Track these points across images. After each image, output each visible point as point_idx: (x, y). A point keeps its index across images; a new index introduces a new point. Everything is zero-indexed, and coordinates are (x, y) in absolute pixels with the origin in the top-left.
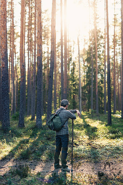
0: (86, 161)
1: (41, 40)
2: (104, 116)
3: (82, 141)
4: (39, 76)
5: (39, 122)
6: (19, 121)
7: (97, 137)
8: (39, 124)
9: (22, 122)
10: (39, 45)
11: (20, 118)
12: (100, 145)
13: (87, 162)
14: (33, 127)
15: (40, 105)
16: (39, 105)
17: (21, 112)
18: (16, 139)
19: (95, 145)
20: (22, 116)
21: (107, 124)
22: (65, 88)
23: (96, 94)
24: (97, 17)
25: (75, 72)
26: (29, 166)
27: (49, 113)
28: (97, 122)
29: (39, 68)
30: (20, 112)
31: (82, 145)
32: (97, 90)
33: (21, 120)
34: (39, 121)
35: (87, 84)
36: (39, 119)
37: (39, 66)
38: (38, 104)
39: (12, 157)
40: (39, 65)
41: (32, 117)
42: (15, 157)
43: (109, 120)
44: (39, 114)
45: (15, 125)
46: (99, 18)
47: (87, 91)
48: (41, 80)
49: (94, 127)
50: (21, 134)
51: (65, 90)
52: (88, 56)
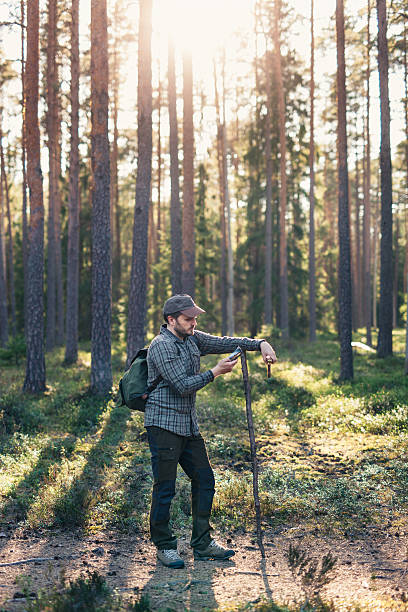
0: (311, 528)
1: (104, 73)
2: (310, 347)
3: (268, 443)
4: (101, 208)
5: (101, 374)
6: (28, 372)
7: (316, 425)
8: (101, 381)
9: (39, 376)
10: (100, 91)
11: (29, 359)
12: (338, 460)
13: (315, 532)
14: (82, 393)
15: (105, 313)
16: (101, 312)
17: (33, 340)
18: (22, 441)
19: (320, 459)
20: (36, 353)
21: (337, 376)
22: (186, 252)
23: (282, 273)
24: (284, 10)
25: (206, 200)
26: (92, 556)
27: (135, 340)
28: (299, 371)
29: (101, 177)
30: (30, 339)
31: (274, 458)
32: (284, 262)
33: (34, 368)
34: (99, 369)
35: (251, 241)
36: (103, 363)
37: (101, 171)
38: (98, 309)
39: (19, 519)
40: (100, 167)
41: (66, 354)
42: (32, 519)
43: (347, 364)
44: (102, 347)
45: (14, 386)
46: (287, 14)
47: (250, 264)
48: (106, 222)
49: (297, 390)
50: (40, 421)
51: (188, 260)
52: (251, 143)
